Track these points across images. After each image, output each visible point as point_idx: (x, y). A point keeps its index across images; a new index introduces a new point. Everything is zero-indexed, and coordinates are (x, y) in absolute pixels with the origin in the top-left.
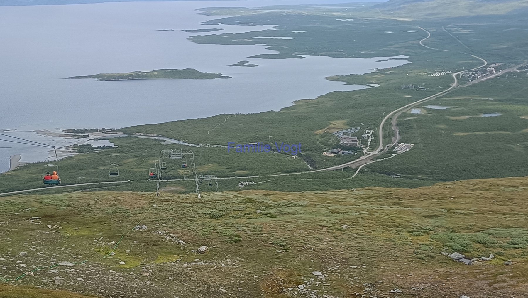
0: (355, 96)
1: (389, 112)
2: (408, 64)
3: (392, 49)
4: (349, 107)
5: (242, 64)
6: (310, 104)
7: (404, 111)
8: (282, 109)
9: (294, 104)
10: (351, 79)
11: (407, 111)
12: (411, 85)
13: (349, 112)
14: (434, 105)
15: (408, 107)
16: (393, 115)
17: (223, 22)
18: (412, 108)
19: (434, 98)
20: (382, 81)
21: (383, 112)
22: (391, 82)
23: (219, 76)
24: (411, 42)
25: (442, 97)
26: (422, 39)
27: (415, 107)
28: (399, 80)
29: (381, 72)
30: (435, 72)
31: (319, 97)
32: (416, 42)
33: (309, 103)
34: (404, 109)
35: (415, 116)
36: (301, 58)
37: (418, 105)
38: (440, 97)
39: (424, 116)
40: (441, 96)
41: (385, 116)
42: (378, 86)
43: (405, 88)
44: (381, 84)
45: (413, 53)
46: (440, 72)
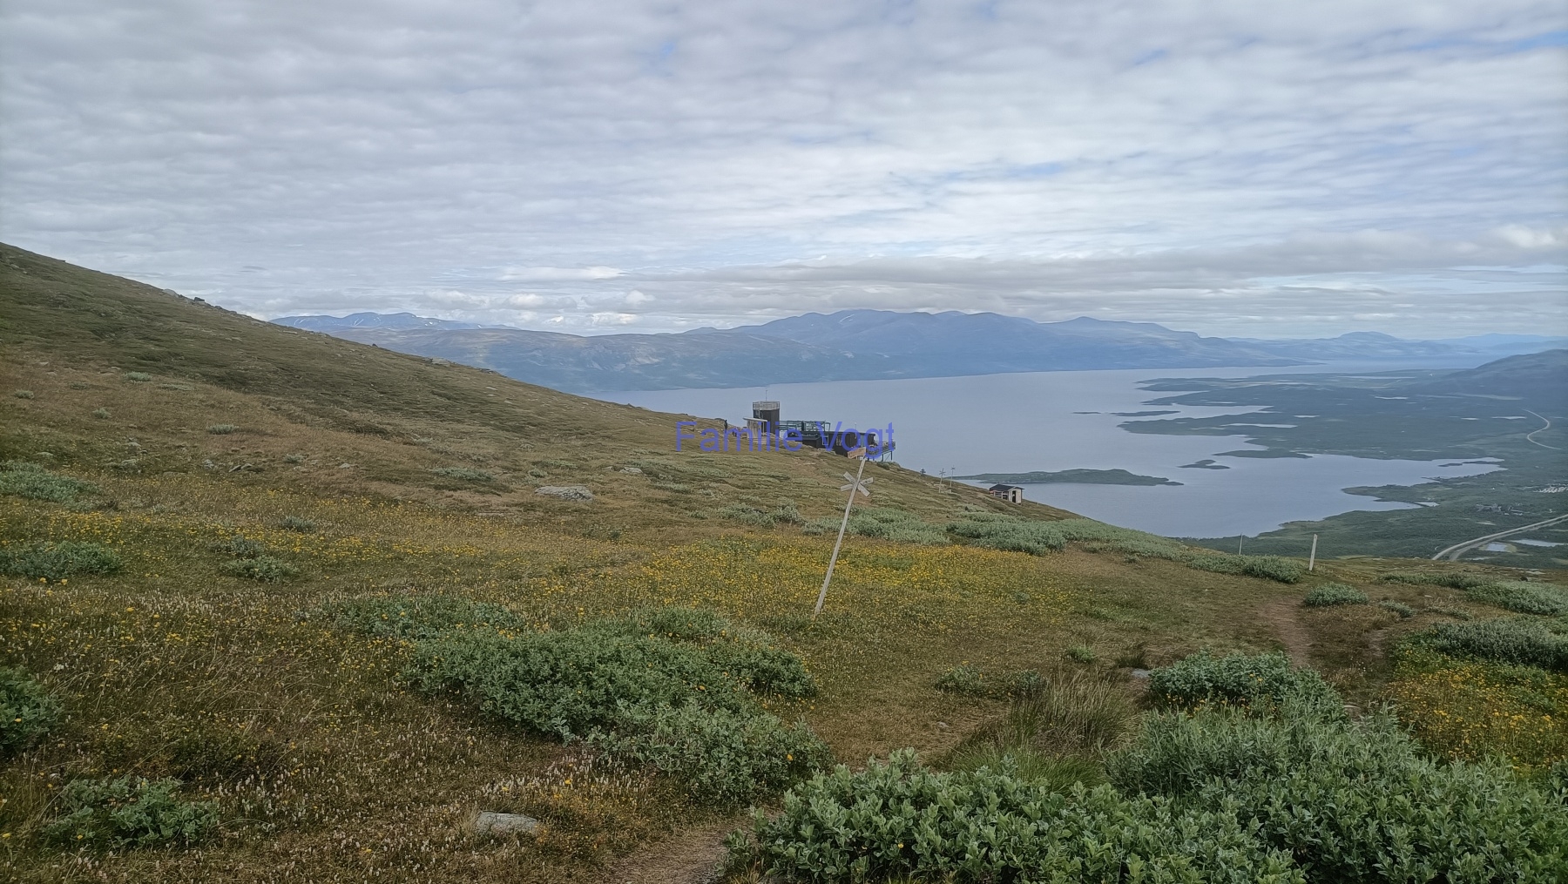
0: (1390, 520)
1: (1446, 547)
2: (1500, 472)
3: (1472, 446)
4: (1377, 536)
5: (1202, 464)
6: (1309, 529)
7: (1473, 547)
8: (1261, 535)
9: (1281, 528)
10: (1389, 493)
11: (1481, 546)
12: (1495, 506)
13: (1376, 544)
14: (1534, 539)
15: (1483, 540)
16: (1451, 552)
17: (1180, 400)
18: (1491, 542)
19: (1537, 528)
20: (1443, 498)
21: (1435, 546)
22: (1460, 500)
23: (1163, 481)
24: (1509, 436)
25: (1552, 528)
26: (1532, 431)
27: (1496, 540)
28: (1477, 497)
29: (1445, 482)
30: (1548, 487)
31: (1327, 519)
32: (1518, 436)
33: (1308, 526)
34: (1475, 543)
35: (1493, 555)
36: (1305, 457)
37: (1503, 539)
38: (1548, 528)
39: (1511, 555)
40: (1550, 525)
41: (1437, 553)
42: (1435, 504)
43: (1484, 510)
44: (1442, 503)
45: (1512, 453)
46: (1557, 487)
